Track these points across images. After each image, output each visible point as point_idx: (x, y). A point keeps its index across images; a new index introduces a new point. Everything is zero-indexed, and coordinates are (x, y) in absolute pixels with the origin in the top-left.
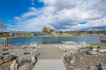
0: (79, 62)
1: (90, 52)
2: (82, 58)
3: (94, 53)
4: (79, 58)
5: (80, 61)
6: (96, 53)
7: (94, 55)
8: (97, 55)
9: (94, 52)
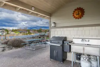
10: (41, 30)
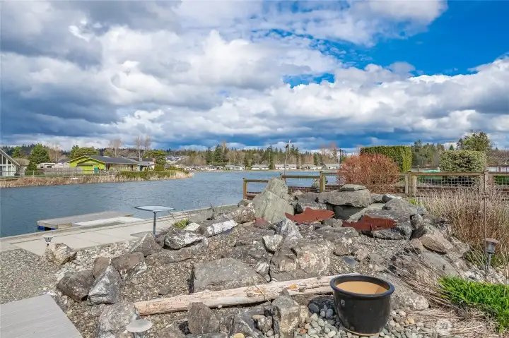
0: (132, 285)
1: (176, 238)
2: (145, 267)
3: (188, 241)
4: (130, 272)
5: (134, 281)
6: (196, 238)
7: (188, 245)
8: (197, 246)
9: (188, 234)
10: (226, 151)
